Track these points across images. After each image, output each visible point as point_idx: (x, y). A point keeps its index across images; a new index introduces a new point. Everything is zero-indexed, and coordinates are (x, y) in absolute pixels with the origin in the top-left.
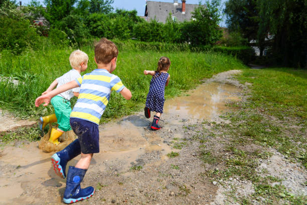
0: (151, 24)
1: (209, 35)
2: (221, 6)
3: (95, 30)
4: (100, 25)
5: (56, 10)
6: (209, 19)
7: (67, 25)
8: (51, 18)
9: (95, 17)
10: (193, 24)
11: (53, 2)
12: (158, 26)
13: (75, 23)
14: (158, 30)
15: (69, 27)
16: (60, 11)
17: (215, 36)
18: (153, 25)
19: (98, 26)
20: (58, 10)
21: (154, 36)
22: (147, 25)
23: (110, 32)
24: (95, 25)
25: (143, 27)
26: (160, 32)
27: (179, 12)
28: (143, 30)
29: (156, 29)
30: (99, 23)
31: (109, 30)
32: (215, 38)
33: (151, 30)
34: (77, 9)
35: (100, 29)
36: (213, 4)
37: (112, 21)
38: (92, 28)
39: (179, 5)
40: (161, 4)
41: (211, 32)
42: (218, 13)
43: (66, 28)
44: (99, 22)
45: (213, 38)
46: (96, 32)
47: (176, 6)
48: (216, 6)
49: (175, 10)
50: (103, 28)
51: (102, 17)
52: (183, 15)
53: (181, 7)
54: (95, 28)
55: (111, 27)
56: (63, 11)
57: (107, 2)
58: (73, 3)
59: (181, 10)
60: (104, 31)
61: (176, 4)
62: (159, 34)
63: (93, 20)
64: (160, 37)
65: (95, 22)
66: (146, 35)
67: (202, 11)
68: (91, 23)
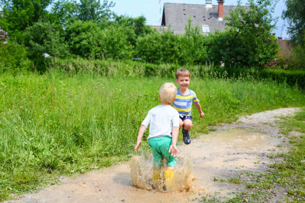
0: (163, 37)
1: (255, 52)
2: (272, 6)
3: (77, 46)
4: (85, 39)
5: (17, 16)
6: (253, 26)
7: (32, 37)
8: (9, 27)
9: (78, 27)
10: (228, 35)
11: (14, 2)
12: (173, 40)
13: (46, 35)
14: (172, 46)
15: (36, 40)
16: (23, 17)
17: (265, 54)
18: (165, 38)
19: (81, 40)
20: (19, 15)
21: (167, 55)
22: (156, 39)
23: (99, 49)
24: (77, 39)
25: (150, 41)
26: (176, 48)
27: (213, 18)
28: (149, 45)
29: (170, 44)
30: (83, 35)
31: (99, 46)
32: (265, 56)
33: (162, 46)
34: (51, 15)
35: (84, 45)
36: (260, 3)
37: (105, 33)
38: (72, 43)
39: (214, 7)
40: (186, 8)
41: (257, 47)
42: (269, 17)
43: (31, 42)
44: (83, 33)
45: (261, 56)
46: (80, 48)
47: (210, 9)
48: (265, 5)
49: (207, 16)
50: (89, 43)
51: (89, 27)
52: (219, 22)
53: (217, 11)
54: (78, 42)
55: (101, 42)
56: (27, 17)
57: (106, 4)
58: (46, 5)
59: (217, 15)
60: (90, 47)
61: (209, 6)
62: (173, 52)
63: (75, 31)
64: (177, 56)
65: (78, 33)
66: (154, 53)
67: (242, 15)
68: (72, 35)
